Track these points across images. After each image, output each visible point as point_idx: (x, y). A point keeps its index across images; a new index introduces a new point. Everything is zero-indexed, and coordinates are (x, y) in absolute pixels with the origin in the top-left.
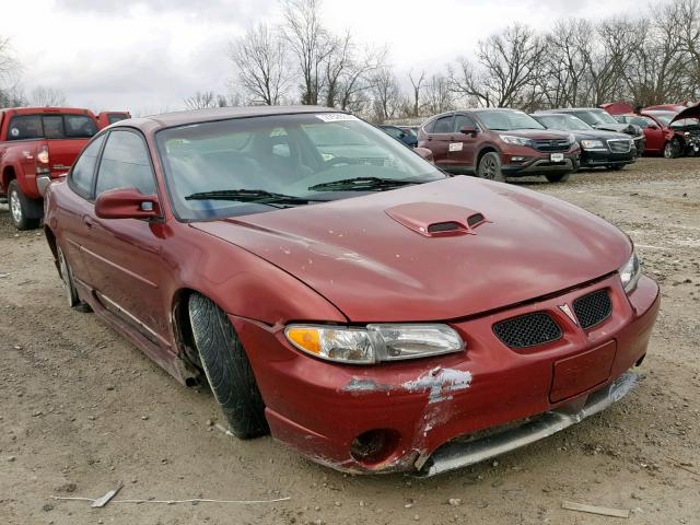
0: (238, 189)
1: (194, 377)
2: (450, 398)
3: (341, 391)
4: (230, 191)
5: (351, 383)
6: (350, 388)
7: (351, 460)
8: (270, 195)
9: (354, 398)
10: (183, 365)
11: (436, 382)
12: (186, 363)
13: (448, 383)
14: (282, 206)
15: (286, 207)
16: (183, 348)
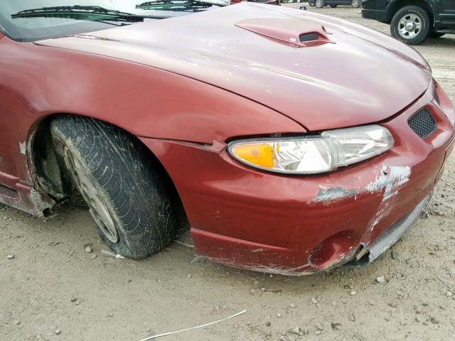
0: (72, 5)
1: (50, 206)
2: (396, 193)
3: (312, 203)
4: (63, 8)
5: (320, 193)
6: (321, 198)
7: (308, 265)
8: (106, 11)
9: (326, 207)
10: (39, 196)
11: (389, 180)
12: (42, 194)
13: (397, 180)
14: (119, 23)
15: (122, 25)
16: (36, 180)
